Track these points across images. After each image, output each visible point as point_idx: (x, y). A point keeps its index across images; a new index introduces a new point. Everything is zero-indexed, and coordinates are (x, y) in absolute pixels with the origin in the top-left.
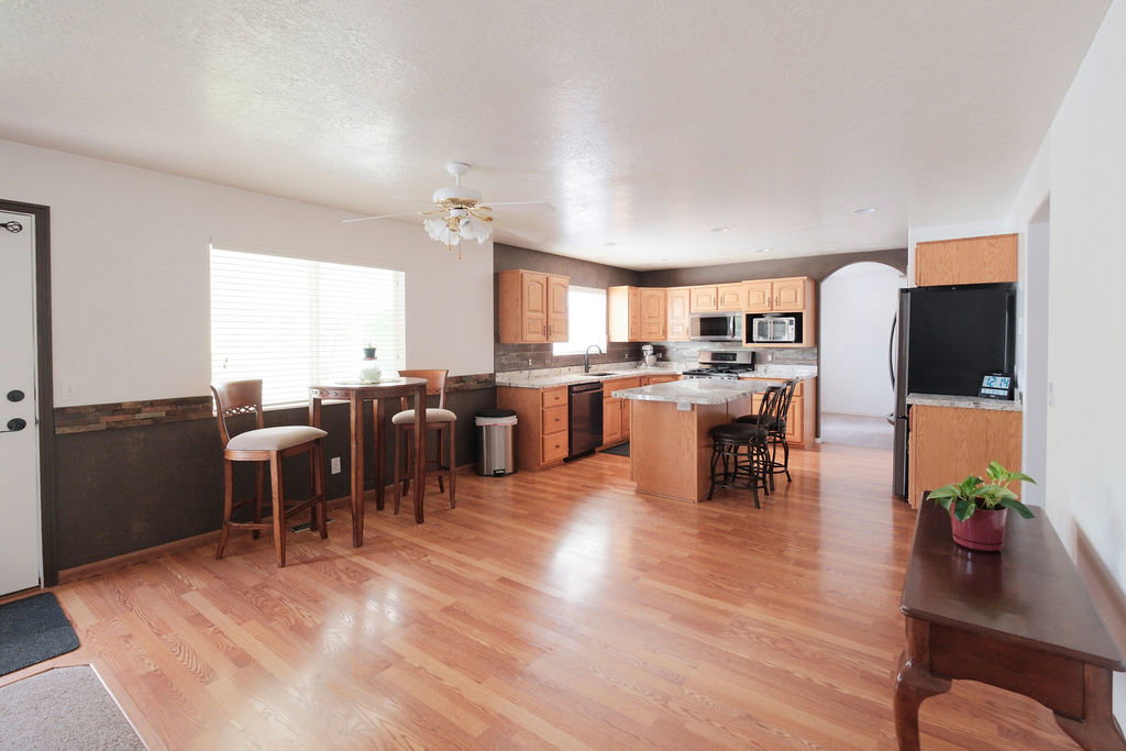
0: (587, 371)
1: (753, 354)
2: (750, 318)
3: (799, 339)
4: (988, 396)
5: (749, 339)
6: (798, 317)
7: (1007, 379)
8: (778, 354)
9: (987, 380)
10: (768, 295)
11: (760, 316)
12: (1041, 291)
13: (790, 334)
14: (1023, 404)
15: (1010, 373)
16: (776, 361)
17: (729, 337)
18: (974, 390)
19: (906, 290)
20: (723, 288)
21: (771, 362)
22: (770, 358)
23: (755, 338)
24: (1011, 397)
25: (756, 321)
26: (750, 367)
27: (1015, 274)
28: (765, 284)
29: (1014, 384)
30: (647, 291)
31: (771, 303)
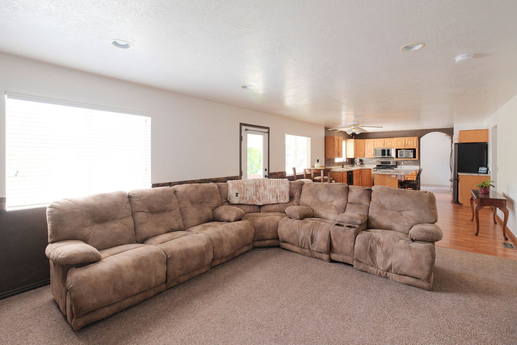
0: (343, 167)
1: (397, 162)
2: (397, 150)
3: (414, 157)
4: (481, 173)
5: (397, 157)
6: (414, 150)
7: (486, 168)
8: (405, 162)
9: (480, 169)
10: (404, 142)
11: (400, 149)
12: (495, 143)
13: (412, 155)
14: (491, 174)
15: (486, 166)
16: (405, 164)
17: (386, 156)
18: (477, 171)
19: (456, 144)
20: (386, 140)
21: (403, 165)
22: (402, 163)
23: (399, 156)
24: (487, 173)
25: (399, 151)
26: (396, 166)
27: (488, 140)
28: (403, 139)
29: (488, 170)
30: (359, 141)
31: (405, 145)
